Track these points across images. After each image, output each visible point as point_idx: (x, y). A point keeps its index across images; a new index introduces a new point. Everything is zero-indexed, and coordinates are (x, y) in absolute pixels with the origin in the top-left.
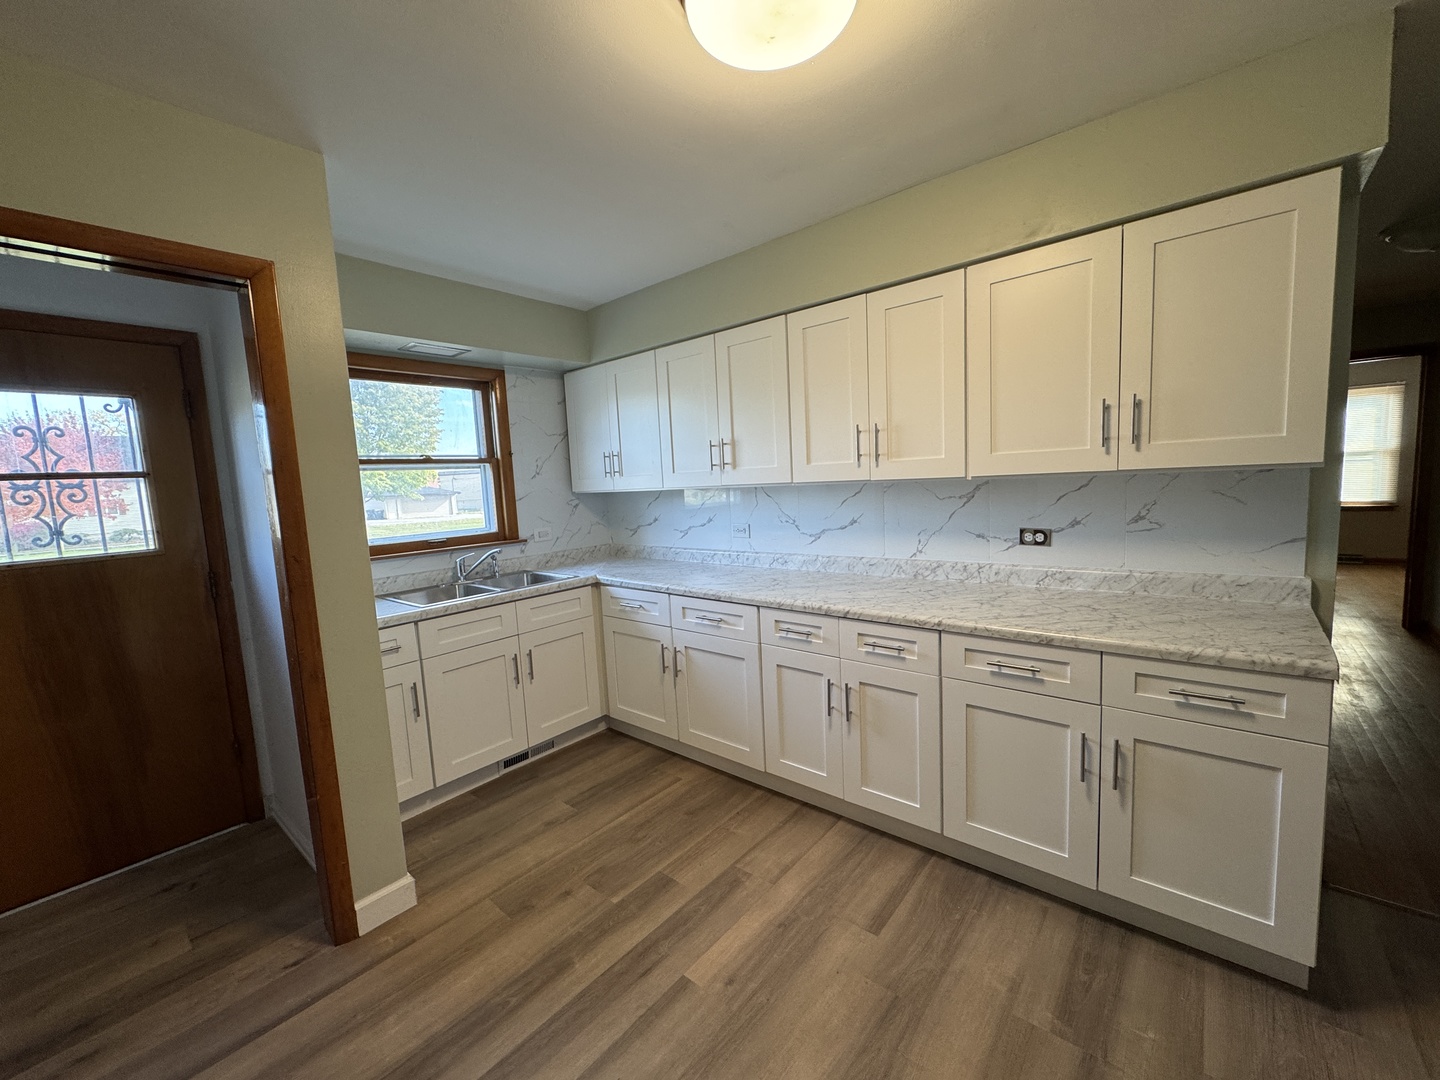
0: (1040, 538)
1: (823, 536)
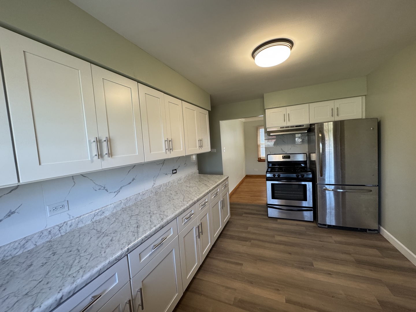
0: (175, 171)
1: (121, 190)
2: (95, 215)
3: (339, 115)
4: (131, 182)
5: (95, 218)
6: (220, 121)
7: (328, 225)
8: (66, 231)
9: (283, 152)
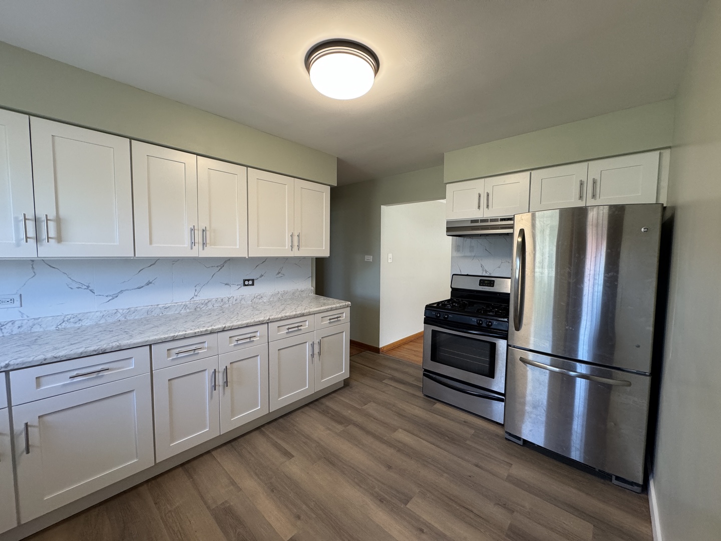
0: (250, 282)
1: (120, 296)
2: (64, 321)
3: (598, 196)
4: (142, 287)
5: (64, 324)
6: (382, 207)
7: (525, 441)
8: (12, 331)
9: (484, 272)
